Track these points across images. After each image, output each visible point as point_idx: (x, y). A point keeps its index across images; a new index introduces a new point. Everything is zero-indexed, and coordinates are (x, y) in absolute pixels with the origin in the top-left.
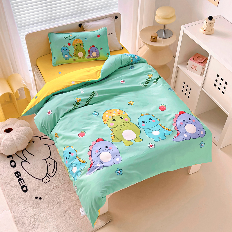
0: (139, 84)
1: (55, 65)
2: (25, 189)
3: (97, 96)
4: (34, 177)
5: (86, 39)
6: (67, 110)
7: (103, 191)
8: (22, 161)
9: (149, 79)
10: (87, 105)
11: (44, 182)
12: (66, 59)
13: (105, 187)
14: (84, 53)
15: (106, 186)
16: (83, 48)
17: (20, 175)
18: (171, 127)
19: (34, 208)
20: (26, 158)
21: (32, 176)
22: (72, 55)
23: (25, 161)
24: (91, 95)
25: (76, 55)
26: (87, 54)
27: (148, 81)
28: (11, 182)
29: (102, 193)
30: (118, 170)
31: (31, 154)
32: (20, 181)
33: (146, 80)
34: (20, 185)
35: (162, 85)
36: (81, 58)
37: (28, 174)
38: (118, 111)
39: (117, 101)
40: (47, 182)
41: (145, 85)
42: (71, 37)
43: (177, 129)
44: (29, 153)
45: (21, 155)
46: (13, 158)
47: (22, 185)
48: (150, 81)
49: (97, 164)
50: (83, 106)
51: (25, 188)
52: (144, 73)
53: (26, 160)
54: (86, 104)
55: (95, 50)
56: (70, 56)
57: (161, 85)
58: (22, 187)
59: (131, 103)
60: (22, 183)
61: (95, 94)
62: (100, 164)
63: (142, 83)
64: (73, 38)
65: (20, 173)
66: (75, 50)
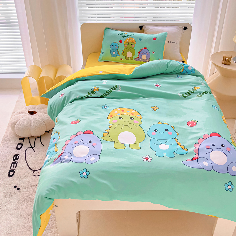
0: (178, 93)
1: (101, 60)
2: (11, 173)
3: (118, 91)
4: (28, 166)
5: (140, 39)
6: (79, 96)
7: (51, 189)
8: (29, 147)
9: (192, 91)
10: (104, 97)
11: (34, 174)
12: (113, 56)
13: (56, 186)
14: (134, 54)
15: (57, 184)
16: (133, 48)
17: (17, 159)
18: (190, 146)
19: (6, 196)
20: (35, 145)
21: (27, 164)
22: (120, 53)
23: (32, 148)
24: (112, 89)
25: (124, 54)
26: (136, 55)
27: (190, 92)
28: (5, 162)
29: (47, 192)
30: (85, 171)
31: (42, 143)
32: (13, 165)
33: (188, 91)
34: (11, 168)
35: (206, 100)
36: (129, 58)
37: (26, 160)
38: (134, 111)
39: (139, 102)
40: (37, 176)
41: (185, 95)
42: (125, 35)
43: (197, 152)
44: (41, 142)
45: (32, 141)
46: (23, 141)
47: (12, 168)
48: (193, 92)
49: (65, 156)
50: (98, 97)
51: (13, 172)
52: (191, 84)
53: (34, 147)
54: (102, 96)
55: (146, 53)
56: (118, 54)
57: (204, 99)
58: (11, 171)
59: (154, 109)
60: (13, 167)
61: (117, 88)
62: (69, 156)
63: (181, 93)
64: (127, 36)
65: (19, 157)
66: (125, 48)
